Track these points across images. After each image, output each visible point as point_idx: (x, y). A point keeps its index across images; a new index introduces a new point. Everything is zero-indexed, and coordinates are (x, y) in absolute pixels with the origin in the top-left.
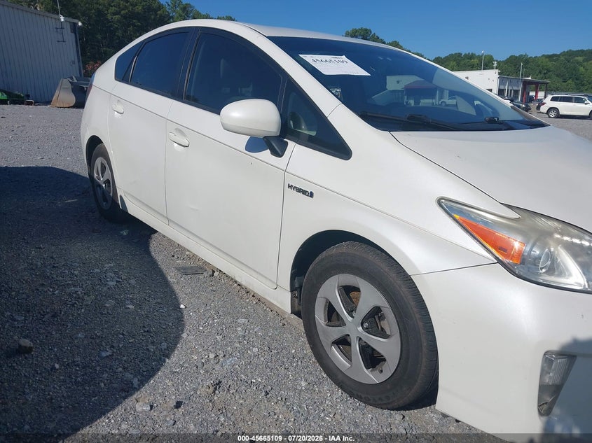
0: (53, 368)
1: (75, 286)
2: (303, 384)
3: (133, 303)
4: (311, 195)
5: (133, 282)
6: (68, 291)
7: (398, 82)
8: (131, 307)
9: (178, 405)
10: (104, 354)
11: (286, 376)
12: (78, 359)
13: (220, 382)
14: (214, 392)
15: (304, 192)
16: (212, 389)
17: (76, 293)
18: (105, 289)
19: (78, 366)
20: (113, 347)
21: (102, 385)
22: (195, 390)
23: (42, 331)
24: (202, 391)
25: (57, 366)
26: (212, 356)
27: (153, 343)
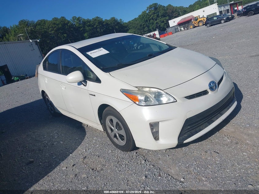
0: (40, 165)
1: (45, 141)
2: (110, 151)
3: (62, 141)
4: (95, 96)
5: (63, 135)
6: (43, 143)
7: (174, 22)
8: (61, 143)
9: (73, 166)
10: (54, 158)
11: (106, 150)
12: (46, 161)
13: (86, 157)
14: (84, 160)
15: (93, 95)
16: (83, 159)
17: (45, 143)
18: (54, 139)
19: (47, 162)
20: (56, 155)
21: (53, 166)
22: (79, 161)
23: (36, 156)
24: (81, 160)
25: (41, 164)
26: (84, 150)
27: (68, 151)
